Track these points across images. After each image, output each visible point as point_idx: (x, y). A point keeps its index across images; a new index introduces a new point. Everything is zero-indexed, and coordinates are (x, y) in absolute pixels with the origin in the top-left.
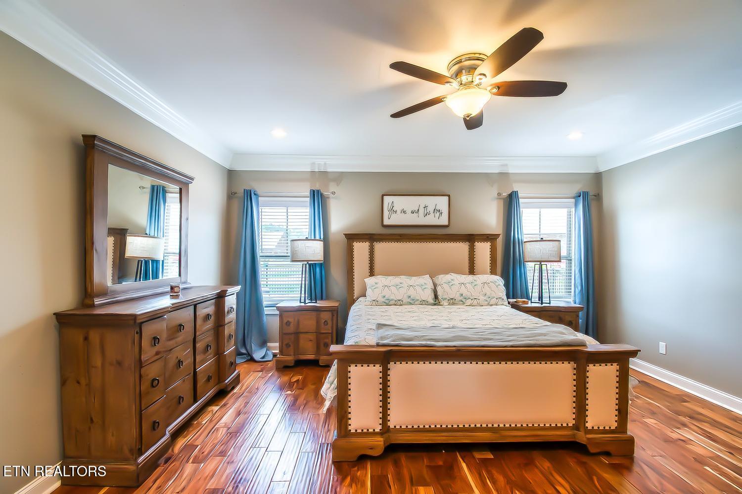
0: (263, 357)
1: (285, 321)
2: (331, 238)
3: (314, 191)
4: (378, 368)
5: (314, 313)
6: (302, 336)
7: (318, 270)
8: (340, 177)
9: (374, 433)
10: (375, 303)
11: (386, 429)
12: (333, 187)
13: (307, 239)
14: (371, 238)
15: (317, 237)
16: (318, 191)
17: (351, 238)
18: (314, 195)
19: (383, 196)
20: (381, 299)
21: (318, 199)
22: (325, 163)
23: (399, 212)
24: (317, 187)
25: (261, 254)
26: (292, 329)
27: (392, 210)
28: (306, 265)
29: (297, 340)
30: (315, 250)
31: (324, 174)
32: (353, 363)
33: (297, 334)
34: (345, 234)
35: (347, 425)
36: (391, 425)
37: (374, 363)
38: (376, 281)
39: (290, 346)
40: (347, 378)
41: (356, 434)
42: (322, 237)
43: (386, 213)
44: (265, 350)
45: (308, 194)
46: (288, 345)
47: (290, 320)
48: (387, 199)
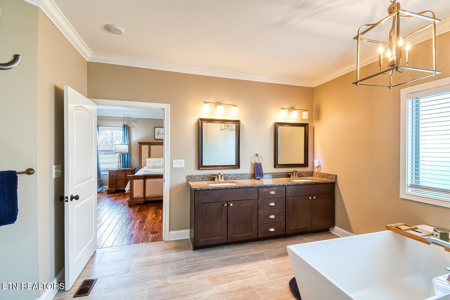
0: (101, 191)
1: (111, 175)
2: (132, 143)
3: (124, 125)
4: (142, 180)
5: (124, 172)
6: (119, 181)
7: (126, 156)
8: (136, 120)
9: (141, 198)
10: (150, 167)
11: (144, 196)
12: (133, 124)
13: (121, 144)
14: (149, 144)
15: (126, 144)
16: (126, 125)
17: (141, 144)
18: (124, 126)
19: (155, 128)
20: (151, 166)
21: (127, 128)
22: (130, 114)
23: (161, 134)
24: (126, 123)
25: (100, 150)
26: (114, 178)
27: (158, 133)
28: (121, 154)
29: (117, 182)
30: (125, 148)
31: (129, 118)
32: (135, 179)
33: (117, 180)
34: (138, 142)
35: (133, 196)
36: (147, 196)
37: (141, 179)
38: (151, 160)
39: (113, 185)
40: (133, 183)
41: (135, 198)
42: (128, 143)
43: (156, 134)
44: (101, 188)
45: (122, 126)
46: (113, 184)
47: (114, 175)
48: (157, 129)
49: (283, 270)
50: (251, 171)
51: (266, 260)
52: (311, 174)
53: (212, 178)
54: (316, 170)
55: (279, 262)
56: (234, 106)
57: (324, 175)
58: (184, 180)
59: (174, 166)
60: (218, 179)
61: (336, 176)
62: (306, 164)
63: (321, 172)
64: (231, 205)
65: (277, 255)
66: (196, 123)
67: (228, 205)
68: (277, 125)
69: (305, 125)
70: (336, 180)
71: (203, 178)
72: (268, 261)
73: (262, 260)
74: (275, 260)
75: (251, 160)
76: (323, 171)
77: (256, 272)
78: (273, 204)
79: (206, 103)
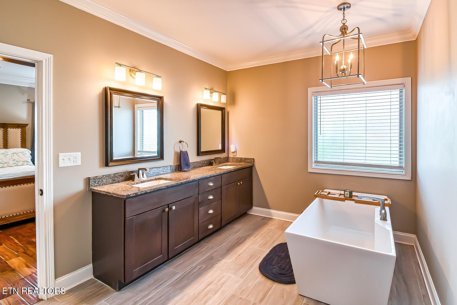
49: (244, 263)
50: (174, 162)
51: (221, 261)
52: (227, 160)
53: (130, 177)
54: (231, 155)
55: (234, 257)
56: (158, 76)
57: (241, 160)
58: (80, 186)
59: (61, 164)
60: (139, 178)
61: (254, 159)
62: (223, 151)
63: (238, 156)
64: (174, 208)
65: (225, 252)
66: (100, 95)
67: (170, 209)
68: (199, 107)
69: (222, 109)
70: (254, 163)
71: (114, 179)
72: (223, 261)
73: (218, 263)
74: (228, 257)
75: (175, 149)
76: (239, 155)
77: (223, 277)
78: (211, 197)
79: (120, 65)
